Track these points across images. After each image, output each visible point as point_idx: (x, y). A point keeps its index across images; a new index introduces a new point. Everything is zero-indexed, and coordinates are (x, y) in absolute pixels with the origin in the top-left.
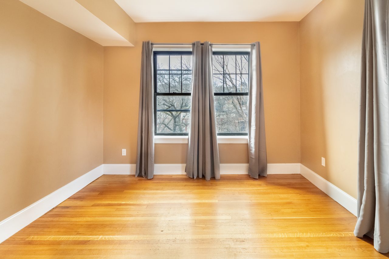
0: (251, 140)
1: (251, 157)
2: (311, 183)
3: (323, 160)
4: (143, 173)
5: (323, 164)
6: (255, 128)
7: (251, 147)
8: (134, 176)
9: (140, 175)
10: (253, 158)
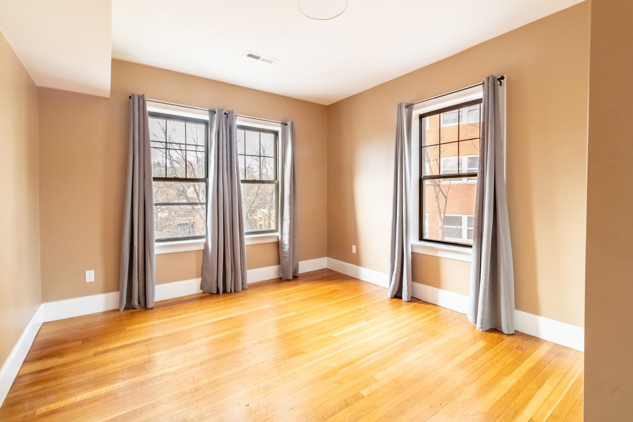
0: (284, 237)
1: (284, 257)
2: (340, 273)
3: (354, 247)
4: (136, 303)
5: (354, 251)
6: (289, 222)
7: (284, 245)
8: (118, 310)
9: (129, 306)
10: (286, 257)
